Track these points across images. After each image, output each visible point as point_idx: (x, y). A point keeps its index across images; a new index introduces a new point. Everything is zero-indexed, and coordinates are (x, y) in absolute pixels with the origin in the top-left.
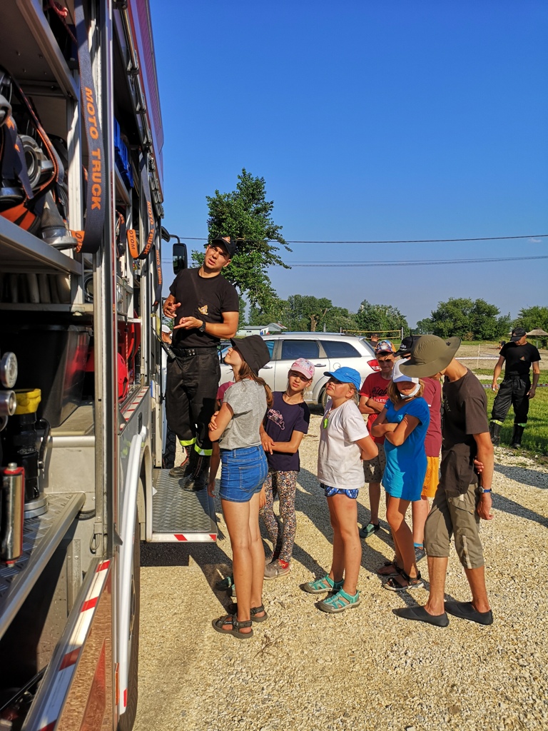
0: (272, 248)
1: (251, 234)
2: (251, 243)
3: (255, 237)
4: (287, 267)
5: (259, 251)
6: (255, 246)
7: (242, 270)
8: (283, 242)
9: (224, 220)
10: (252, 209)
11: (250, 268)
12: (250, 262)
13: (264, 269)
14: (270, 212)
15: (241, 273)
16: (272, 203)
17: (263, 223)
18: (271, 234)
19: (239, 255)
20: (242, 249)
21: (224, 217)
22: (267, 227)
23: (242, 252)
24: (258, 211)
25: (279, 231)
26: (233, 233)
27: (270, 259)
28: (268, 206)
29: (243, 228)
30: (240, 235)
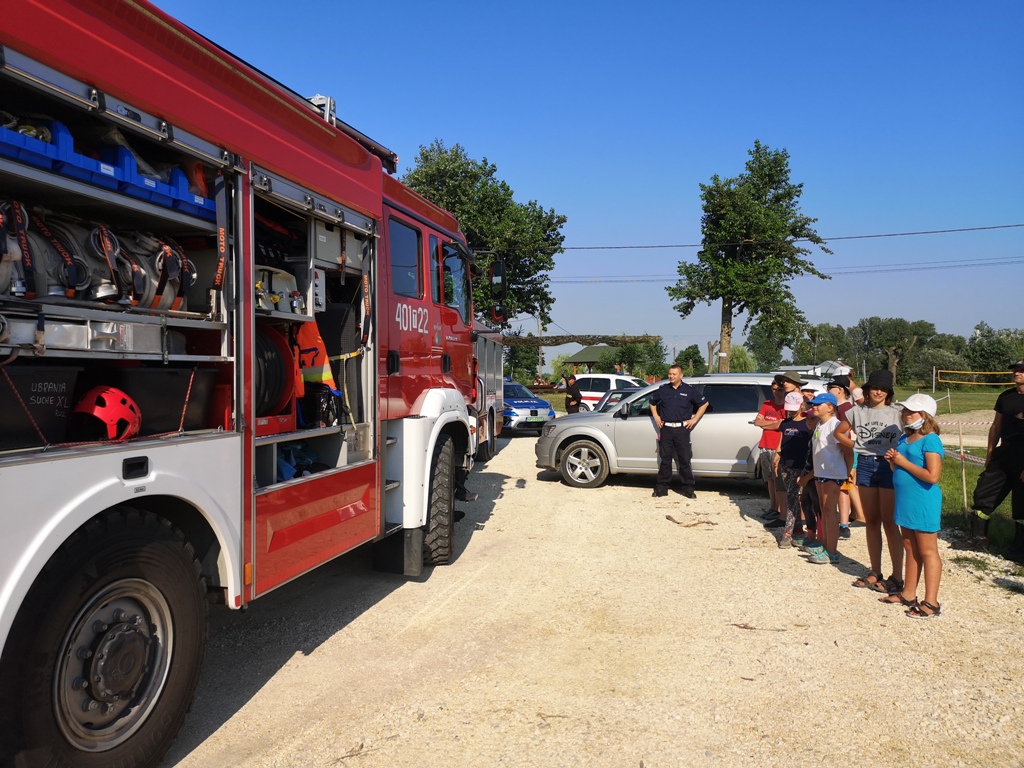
0: (798, 251)
1: (764, 232)
2: (765, 245)
3: (771, 236)
4: (823, 277)
5: (778, 256)
6: (772, 249)
7: (750, 286)
8: (817, 240)
9: (723, 217)
10: (770, 196)
11: (761, 282)
12: (764, 273)
13: (785, 283)
14: (796, 199)
15: (748, 289)
16: (801, 186)
17: (785, 214)
18: (798, 230)
19: (746, 264)
20: (750, 255)
21: (723, 212)
22: (791, 221)
23: (751, 259)
24: (778, 199)
25: (812, 226)
26: (736, 233)
27: (797, 266)
28: (794, 190)
29: (751, 225)
30: (747, 236)
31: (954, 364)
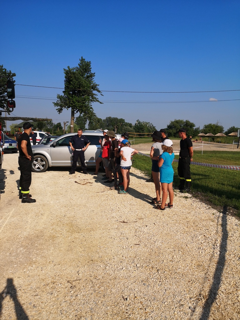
0: (94, 94)
1: (84, 87)
2: (84, 91)
3: (86, 89)
4: (101, 103)
5: (88, 95)
6: (87, 93)
7: (80, 104)
8: (99, 91)
9: (71, 80)
10: (85, 76)
11: (84, 103)
12: (84, 100)
13: (91, 104)
14: (93, 77)
15: (79, 105)
16: (94, 73)
17: (90, 82)
18: (94, 87)
19: (79, 97)
20: (80, 94)
21: (71, 79)
22: (92, 85)
23: (80, 96)
24: (88, 77)
25: (98, 87)
26: (76, 86)
27: (95, 100)
28: (93, 75)
29: (80, 84)
30: (79, 88)
31: (131, 131)
